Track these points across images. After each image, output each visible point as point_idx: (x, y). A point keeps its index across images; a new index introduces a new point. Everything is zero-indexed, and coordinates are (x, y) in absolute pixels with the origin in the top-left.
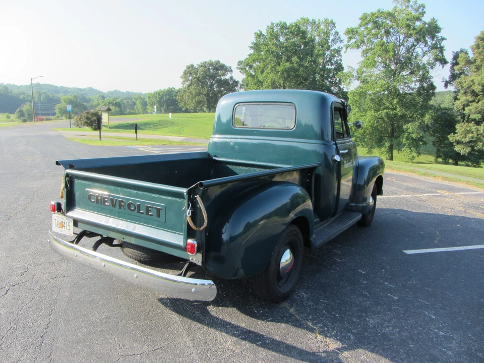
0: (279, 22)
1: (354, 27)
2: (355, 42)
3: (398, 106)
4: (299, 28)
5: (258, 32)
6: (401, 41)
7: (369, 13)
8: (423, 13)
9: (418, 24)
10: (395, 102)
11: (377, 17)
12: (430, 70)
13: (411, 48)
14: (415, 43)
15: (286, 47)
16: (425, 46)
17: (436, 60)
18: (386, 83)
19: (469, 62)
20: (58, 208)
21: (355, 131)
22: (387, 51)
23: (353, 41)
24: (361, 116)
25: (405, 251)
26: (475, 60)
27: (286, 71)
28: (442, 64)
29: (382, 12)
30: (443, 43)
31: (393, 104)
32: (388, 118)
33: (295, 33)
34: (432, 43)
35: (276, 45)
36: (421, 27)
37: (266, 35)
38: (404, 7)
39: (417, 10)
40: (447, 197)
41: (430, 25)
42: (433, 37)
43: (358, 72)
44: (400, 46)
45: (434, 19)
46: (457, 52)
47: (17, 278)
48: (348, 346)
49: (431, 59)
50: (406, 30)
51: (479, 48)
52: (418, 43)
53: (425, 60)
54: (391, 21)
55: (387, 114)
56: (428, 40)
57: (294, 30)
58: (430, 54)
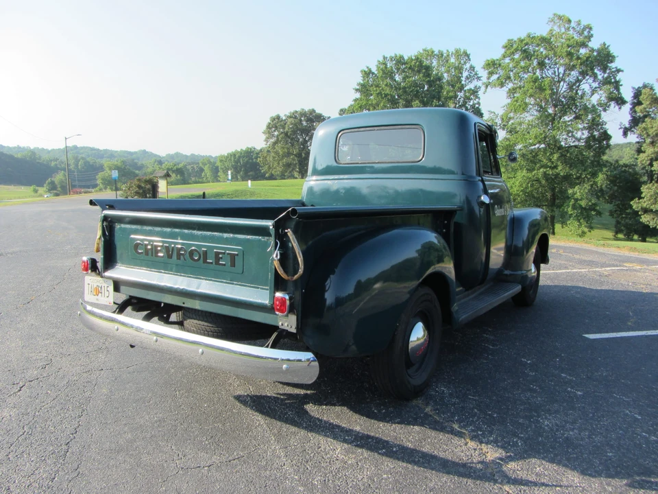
0: (393, 55)
1: (495, 58)
2: (498, 78)
3: (559, 163)
4: (421, 62)
5: (366, 70)
6: (561, 76)
7: (516, 39)
8: (590, 37)
9: (583, 51)
10: (555, 158)
11: (526, 44)
12: (602, 113)
13: (574, 84)
14: (580, 78)
15: (404, 88)
16: (594, 81)
17: (611, 99)
18: (542, 132)
19: (656, 100)
20: (93, 266)
22: (541, 89)
23: (495, 77)
24: (509, 178)
25: (587, 336)
28: (618, 104)
29: (533, 37)
30: (619, 76)
31: (553, 160)
32: (547, 180)
33: (416, 69)
34: (603, 77)
35: (391, 87)
36: (588, 55)
37: (376, 73)
38: (563, 30)
39: (581, 33)
40: (639, 272)
41: (599, 51)
42: (604, 69)
43: (503, 119)
44: (559, 82)
45: (604, 44)
46: (639, 88)
47: (36, 372)
48: (516, 455)
49: (603, 98)
50: (567, 61)
52: (584, 78)
53: (595, 99)
54: (545, 49)
55: (545, 174)
56: (598, 73)
57: (414, 66)
58: (602, 92)
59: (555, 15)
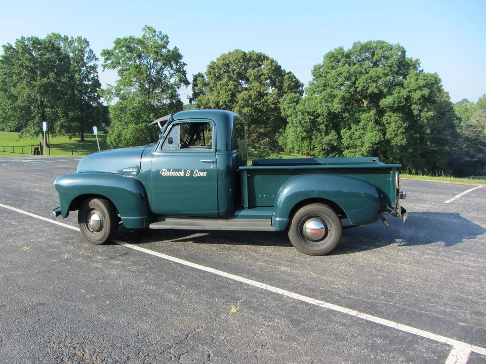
0: (30, 37)
1: (109, 49)
2: (112, 63)
3: (154, 119)
4: (53, 44)
5: (7, 45)
6: (152, 64)
7: (122, 38)
8: (167, 43)
9: (164, 50)
10: (151, 116)
11: (130, 42)
12: (177, 90)
13: (160, 70)
14: (163, 67)
15: (41, 62)
16: (171, 69)
18: (142, 99)
19: (205, 85)
21: (119, 142)
22: (140, 72)
23: (110, 62)
24: (124, 129)
26: (209, 83)
27: (44, 86)
28: (186, 84)
29: (134, 39)
30: (185, 68)
32: (147, 130)
33: (50, 49)
34: (176, 68)
35: (30, 60)
36: (167, 54)
37: (15, 48)
38: (151, 36)
39: (162, 40)
41: (173, 52)
42: (177, 63)
43: (116, 90)
44: (151, 69)
45: (176, 48)
46: (196, 75)
49: (177, 80)
50: (155, 56)
51: (211, 74)
52: (165, 67)
53: (172, 81)
54: (141, 47)
55: (146, 127)
56: (174, 65)
57: (48, 47)
58: (175, 77)
59: (146, 26)
